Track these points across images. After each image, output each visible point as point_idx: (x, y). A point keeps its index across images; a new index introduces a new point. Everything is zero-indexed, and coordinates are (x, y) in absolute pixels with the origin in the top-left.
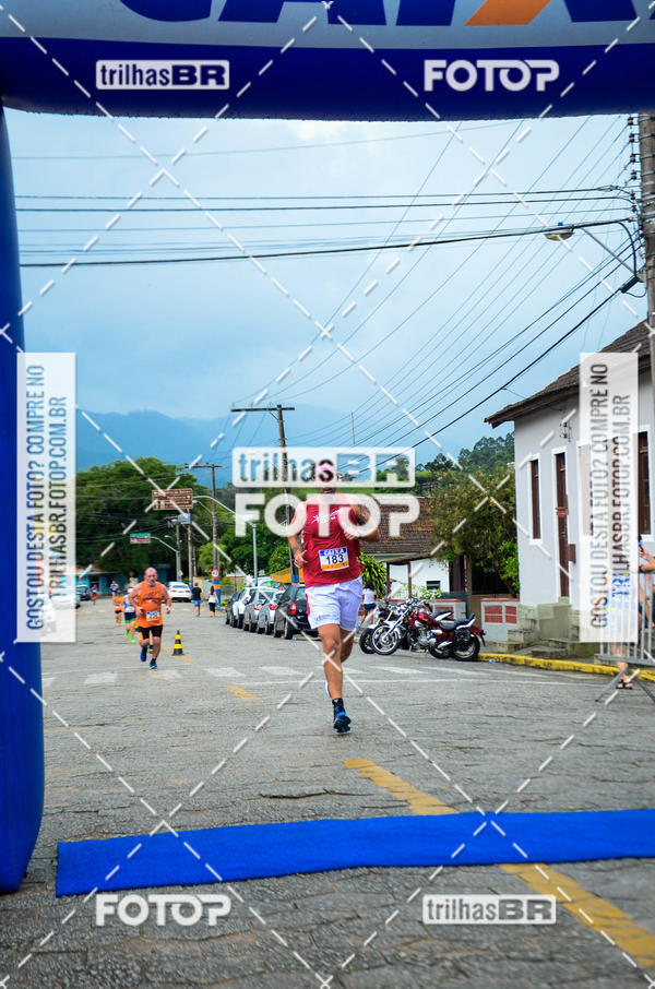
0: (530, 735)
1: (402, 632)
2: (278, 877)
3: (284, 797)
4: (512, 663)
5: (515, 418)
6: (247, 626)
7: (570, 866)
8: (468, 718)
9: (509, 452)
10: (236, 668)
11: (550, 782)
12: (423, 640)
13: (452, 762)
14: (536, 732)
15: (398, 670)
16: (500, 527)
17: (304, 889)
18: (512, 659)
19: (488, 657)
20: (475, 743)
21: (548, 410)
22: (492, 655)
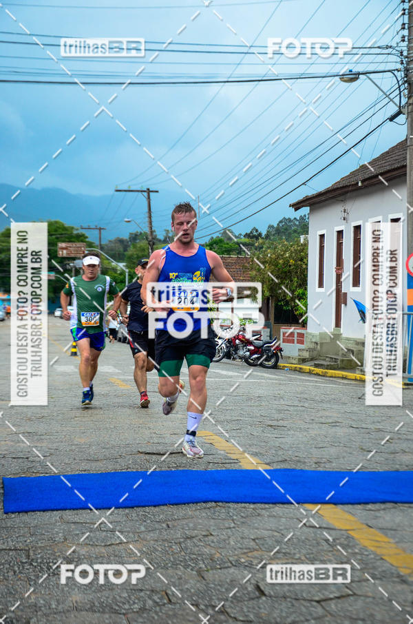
0: (317, 419)
1: (227, 347)
2: (155, 506)
3: (154, 454)
4: (301, 371)
5: (310, 205)
6: (120, 338)
7: (350, 506)
8: (275, 406)
9: (304, 229)
10: (115, 367)
11: (333, 451)
12: (241, 353)
13: (266, 435)
14: (321, 417)
15: (224, 372)
16: (296, 279)
17: (173, 515)
18: (301, 368)
19: (284, 366)
20: (281, 423)
21: (333, 200)
22: (287, 365)
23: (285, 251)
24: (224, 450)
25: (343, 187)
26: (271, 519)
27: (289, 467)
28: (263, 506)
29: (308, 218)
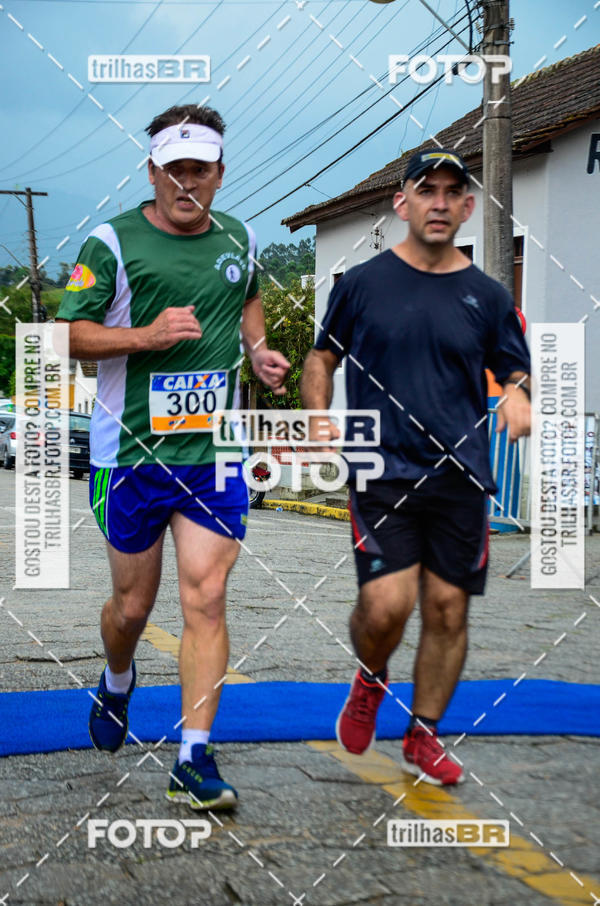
0: (331, 595)
2: (46, 753)
3: (45, 661)
4: (303, 512)
5: (317, 222)
9: (308, 263)
13: (242, 624)
14: (339, 591)
16: (294, 352)
17: (78, 766)
18: (303, 508)
19: (274, 504)
20: (269, 602)
21: (357, 213)
22: (279, 502)
23: (275, 303)
24: (170, 652)
25: (375, 191)
26: (252, 769)
27: (282, 679)
28: (237, 746)
29: (315, 245)
